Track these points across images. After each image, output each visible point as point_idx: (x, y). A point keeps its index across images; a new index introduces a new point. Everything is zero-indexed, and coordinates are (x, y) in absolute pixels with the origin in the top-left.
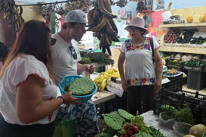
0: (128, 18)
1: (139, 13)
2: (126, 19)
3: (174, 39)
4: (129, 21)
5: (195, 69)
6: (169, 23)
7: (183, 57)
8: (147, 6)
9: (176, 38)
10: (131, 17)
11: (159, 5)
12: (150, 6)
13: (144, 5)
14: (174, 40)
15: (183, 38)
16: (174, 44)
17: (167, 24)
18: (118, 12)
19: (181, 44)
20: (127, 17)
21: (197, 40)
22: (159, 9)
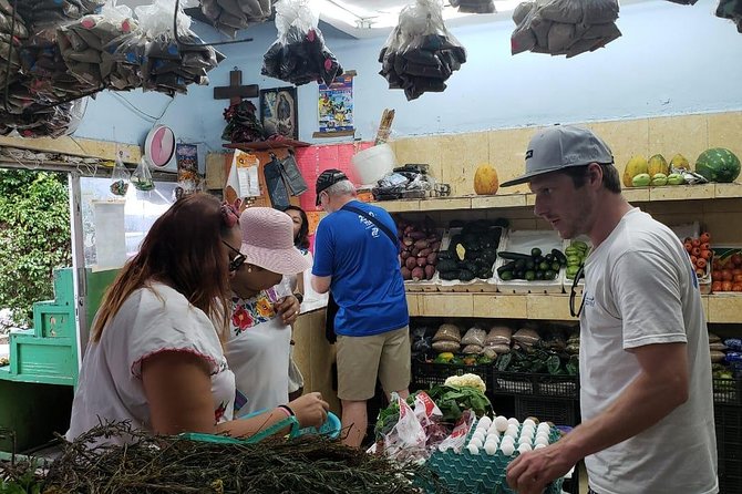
0: (183, 171)
1: (238, 152)
2: (173, 177)
3: (421, 261)
4: (187, 186)
5: (551, 388)
6: (401, 197)
7: (466, 339)
8: (272, 121)
9: (432, 258)
10: (196, 165)
11: (328, 118)
12: (285, 122)
13: (258, 117)
14: (423, 267)
15: (462, 258)
16: (425, 283)
17: (394, 199)
18: (136, 142)
19: (457, 282)
20: (180, 166)
21: (531, 264)
22: (331, 135)
